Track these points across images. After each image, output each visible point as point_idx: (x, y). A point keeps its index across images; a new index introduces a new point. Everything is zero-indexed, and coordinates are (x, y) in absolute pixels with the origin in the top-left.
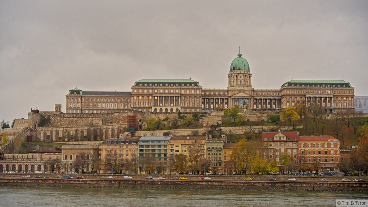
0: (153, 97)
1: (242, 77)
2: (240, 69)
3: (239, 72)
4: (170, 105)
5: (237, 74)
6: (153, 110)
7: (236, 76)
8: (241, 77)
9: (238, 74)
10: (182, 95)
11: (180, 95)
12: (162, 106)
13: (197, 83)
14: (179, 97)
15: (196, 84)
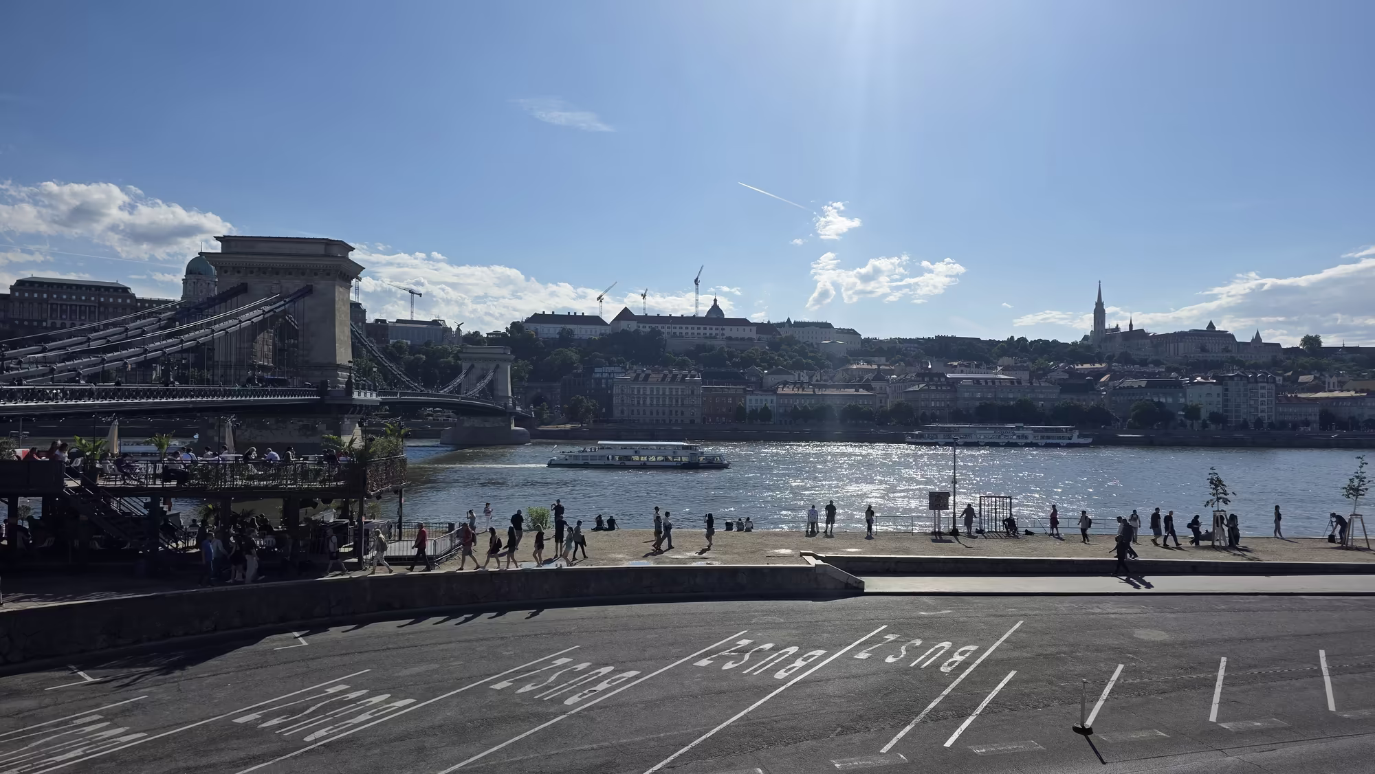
0: (49, 306)
1: (204, 284)
2: (200, 274)
3: (200, 278)
4: (80, 318)
5: (195, 280)
6: (49, 325)
7: (194, 283)
8: (202, 285)
9: (198, 279)
10: (100, 304)
11: (97, 305)
12: (65, 319)
13: (129, 290)
14: (95, 306)
15: (125, 290)
